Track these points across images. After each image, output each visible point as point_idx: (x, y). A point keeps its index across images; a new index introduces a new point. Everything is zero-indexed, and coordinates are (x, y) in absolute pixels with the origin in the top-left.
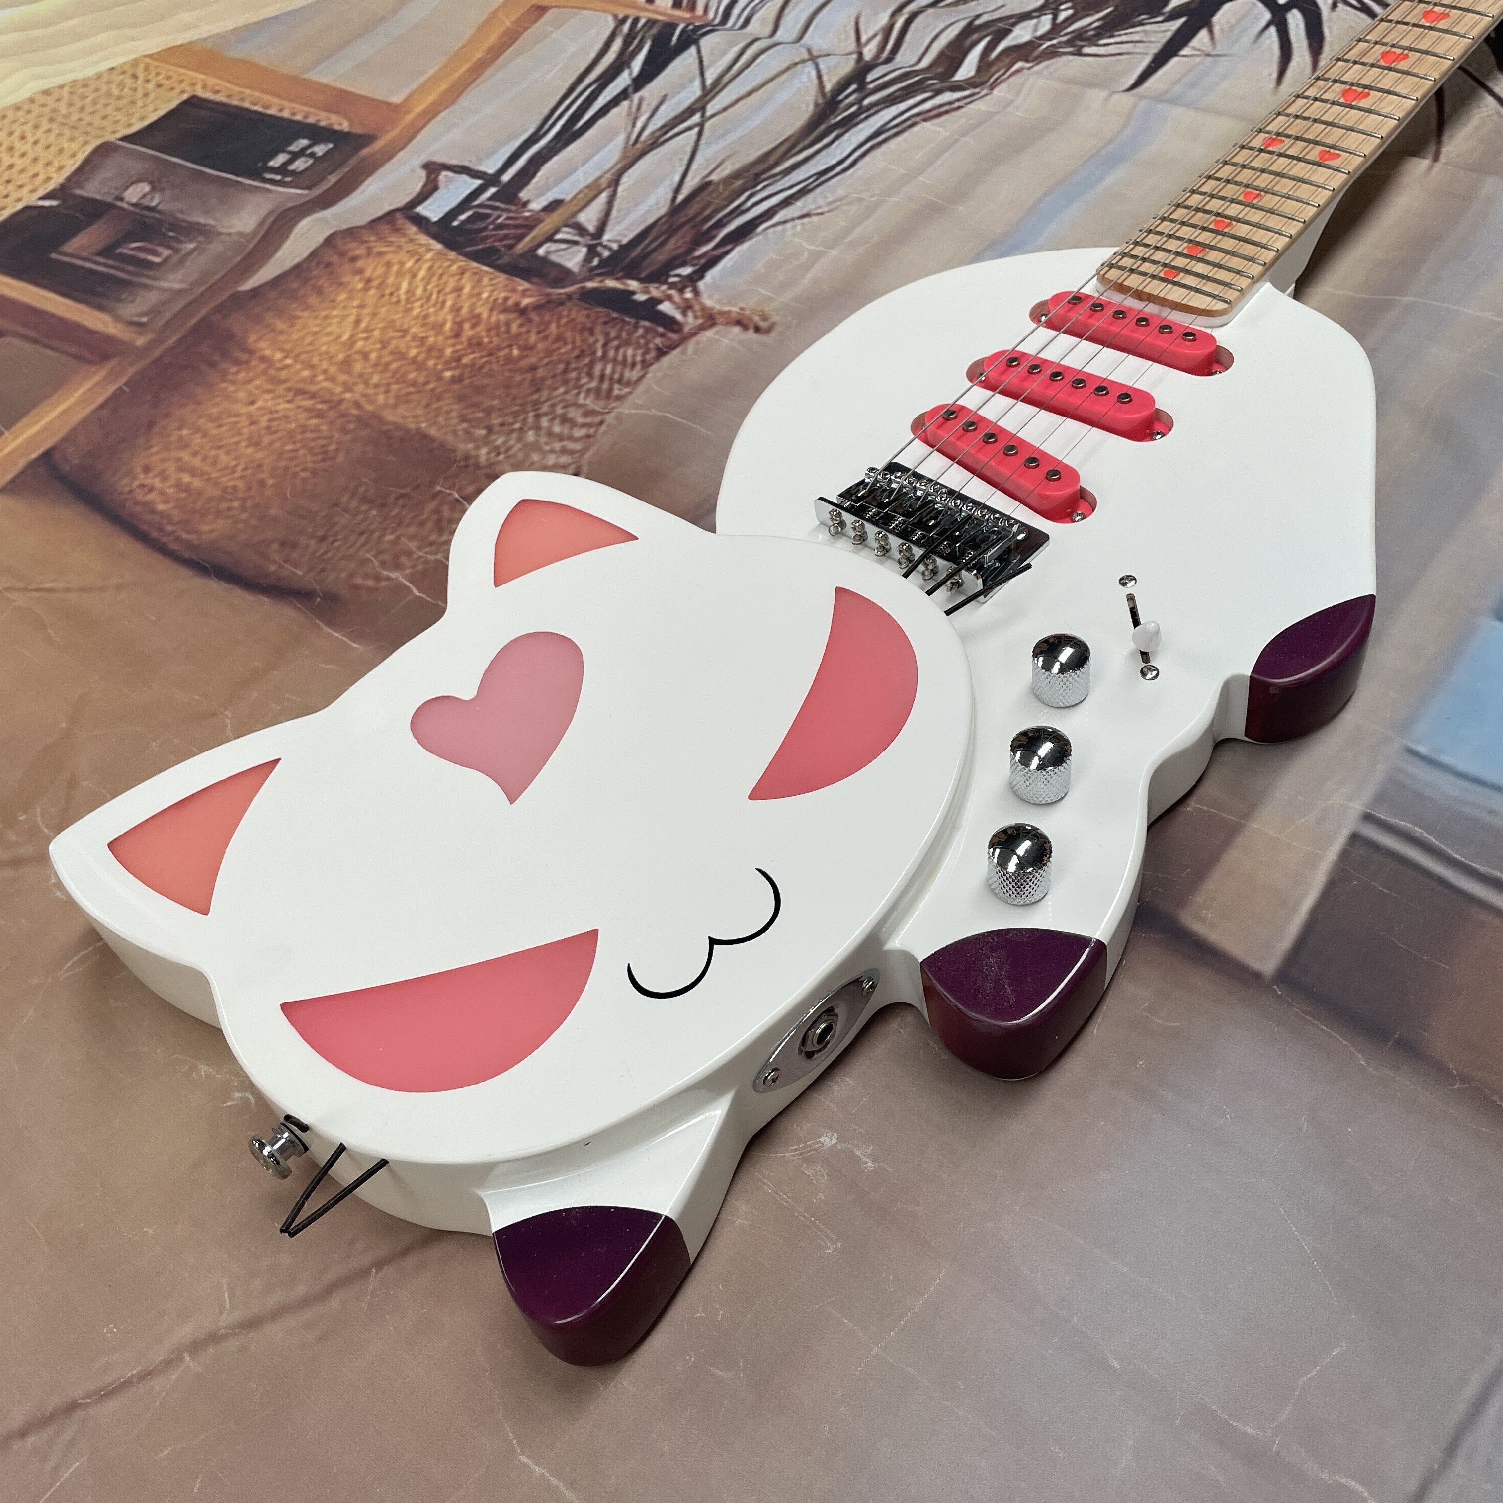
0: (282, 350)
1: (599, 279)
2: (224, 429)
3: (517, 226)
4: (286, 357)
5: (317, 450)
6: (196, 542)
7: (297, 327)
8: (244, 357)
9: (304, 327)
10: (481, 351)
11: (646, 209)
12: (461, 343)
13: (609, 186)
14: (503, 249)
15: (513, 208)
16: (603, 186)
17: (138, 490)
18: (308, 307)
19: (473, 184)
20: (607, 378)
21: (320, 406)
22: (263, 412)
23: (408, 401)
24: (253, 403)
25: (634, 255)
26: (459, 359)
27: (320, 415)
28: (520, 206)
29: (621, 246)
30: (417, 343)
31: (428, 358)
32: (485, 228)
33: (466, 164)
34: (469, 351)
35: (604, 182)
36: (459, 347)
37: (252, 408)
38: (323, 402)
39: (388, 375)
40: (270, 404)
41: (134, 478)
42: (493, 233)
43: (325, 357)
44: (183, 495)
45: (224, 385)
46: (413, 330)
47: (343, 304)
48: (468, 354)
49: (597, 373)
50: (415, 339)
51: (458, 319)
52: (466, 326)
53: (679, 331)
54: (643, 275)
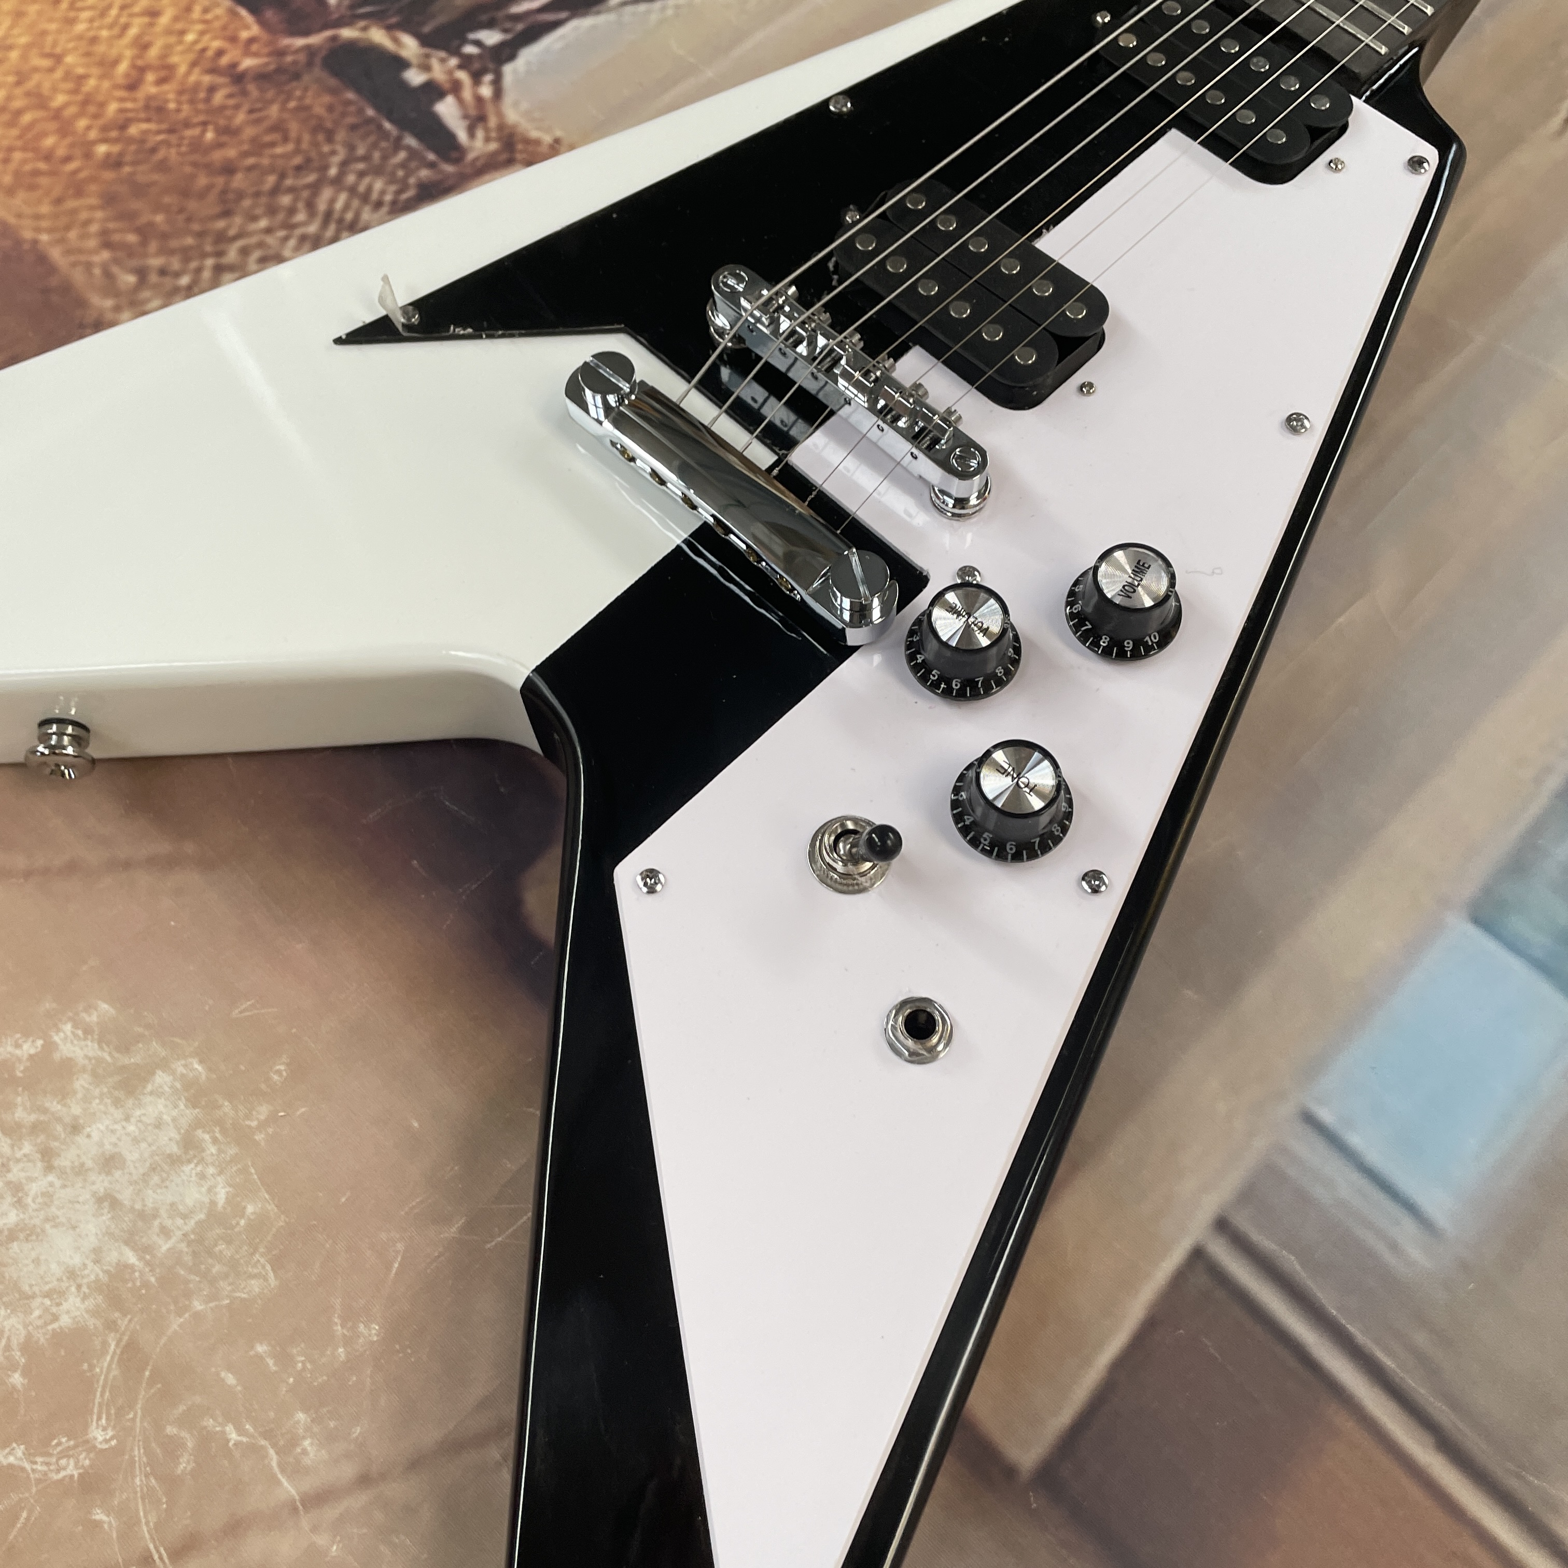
1: (362, 23)
10: (160, 121)
12: (134, 100)
20: (336, 216)
23: (32, 187)
26: (123, 127)
30: (69, 85)
31: (81, 114)
34: (142, 115)
36: (129, 105)
39: (15, 132)
46: (69, 59)
48: (140, 120)
49: (322, 206)
50: (68, 76)
51: (140, 63)
52: (150, 77)
53: (458, 161)
54: (427, 29)
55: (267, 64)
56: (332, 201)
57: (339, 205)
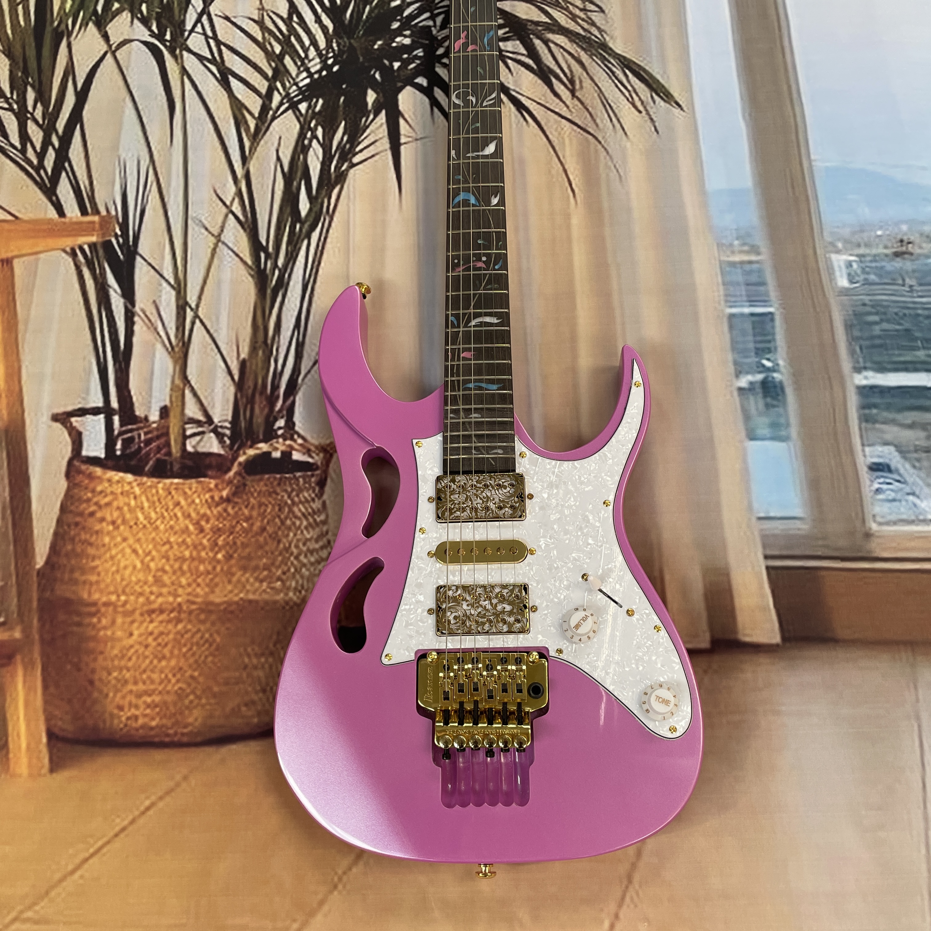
0: (112, 593)
1: (241, 452)
2: (134, 658)
3: (158, 437)
4: (118, 596)
5: (202, 642)
6: (196, 730)
7: (103, 574)
8: (93, 609)
9: (107, 571)
10: (224, 533)
11: (221, 391)
12: (208, 534)
13: (185, 385)
14: (166, 458)
15: (142, 425)
16: (181, 386)
17: (129, 722)
18: (94, 558)
19: (99, 420)
20: (306, 514)
21: (172, 615)
22: (144, 637)
23: (217, 585)
24: (131, 634)
25: (243, 425)
26: (216, 544)
27: (179, 621)
28: (144, 422)
29: (230, 423)
30: (184, 547)
31: (199, 552)
32: (140, 449)
33: (80, 406)
34: (216, 536)
35: (178, 382)
36: (208, 537)
37: (135, 637)
38: (172, 611)
39: (188, 575)
40: (142, 630)
41: (119, 717)
42: (148, 449)
43: (141, 584)
44: (157, 710)
45: (102, 633)
46: (172, 539)
47: (112, 545)
48: (218, 538)
49: (299, 514)
50: (179, 545)
51: (194, 522)
52: (203, 523)
53: (317, 468)
54: (261, 437)
55: (231, 489)
56: (300, 510)
57: (303, 510)
